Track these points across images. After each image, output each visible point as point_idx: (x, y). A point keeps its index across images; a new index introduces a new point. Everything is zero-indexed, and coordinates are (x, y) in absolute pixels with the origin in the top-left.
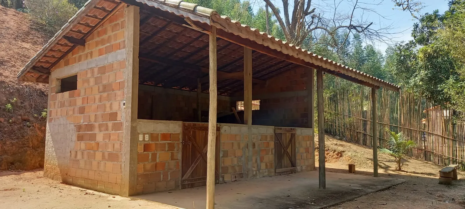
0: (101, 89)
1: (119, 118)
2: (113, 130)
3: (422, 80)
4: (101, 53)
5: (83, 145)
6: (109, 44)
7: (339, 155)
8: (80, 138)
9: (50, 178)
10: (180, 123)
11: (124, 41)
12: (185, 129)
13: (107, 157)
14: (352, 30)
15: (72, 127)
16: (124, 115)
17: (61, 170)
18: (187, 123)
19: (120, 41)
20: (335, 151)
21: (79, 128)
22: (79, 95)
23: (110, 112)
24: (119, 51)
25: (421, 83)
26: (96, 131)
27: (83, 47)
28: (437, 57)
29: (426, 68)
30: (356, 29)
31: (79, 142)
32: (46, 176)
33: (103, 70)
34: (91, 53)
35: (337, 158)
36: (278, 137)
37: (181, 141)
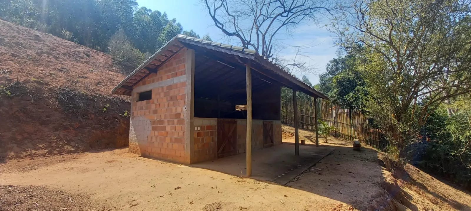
0: (169, 99)
1: (182, 116)
2: (177, 124)
3: (335, 94)
4: (168, 78)
5: (156, 133)
6: (174, 72)
7: (292, 135)
8: (154, 129)
9: (133, 153)
10: (216, 119)
11: (185, 70)
12: (219, 123)
13: (173, 139)
14: (295, 66)
15: (149, 122)
16: (185, 115)
17: (141, 149)
18: (220, 119)
19: (182, 70)
20: (290, 133)
21: (153, 122)
22: (153, 103)
23: (175, 113)
24: (181, 76)
25: (334, 95)
26: (166, 124)
27: (155, 74)
28: (343, 82)
29: (337, 87)
30: (297, 66)
31: (153, 131)
32: (130, 151)
33: (170, 88)
34: (162, 78)
35: (291, 136)
36: (265, 125)
37: (217, 130)
